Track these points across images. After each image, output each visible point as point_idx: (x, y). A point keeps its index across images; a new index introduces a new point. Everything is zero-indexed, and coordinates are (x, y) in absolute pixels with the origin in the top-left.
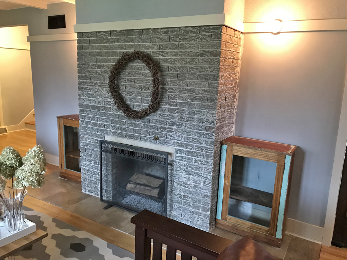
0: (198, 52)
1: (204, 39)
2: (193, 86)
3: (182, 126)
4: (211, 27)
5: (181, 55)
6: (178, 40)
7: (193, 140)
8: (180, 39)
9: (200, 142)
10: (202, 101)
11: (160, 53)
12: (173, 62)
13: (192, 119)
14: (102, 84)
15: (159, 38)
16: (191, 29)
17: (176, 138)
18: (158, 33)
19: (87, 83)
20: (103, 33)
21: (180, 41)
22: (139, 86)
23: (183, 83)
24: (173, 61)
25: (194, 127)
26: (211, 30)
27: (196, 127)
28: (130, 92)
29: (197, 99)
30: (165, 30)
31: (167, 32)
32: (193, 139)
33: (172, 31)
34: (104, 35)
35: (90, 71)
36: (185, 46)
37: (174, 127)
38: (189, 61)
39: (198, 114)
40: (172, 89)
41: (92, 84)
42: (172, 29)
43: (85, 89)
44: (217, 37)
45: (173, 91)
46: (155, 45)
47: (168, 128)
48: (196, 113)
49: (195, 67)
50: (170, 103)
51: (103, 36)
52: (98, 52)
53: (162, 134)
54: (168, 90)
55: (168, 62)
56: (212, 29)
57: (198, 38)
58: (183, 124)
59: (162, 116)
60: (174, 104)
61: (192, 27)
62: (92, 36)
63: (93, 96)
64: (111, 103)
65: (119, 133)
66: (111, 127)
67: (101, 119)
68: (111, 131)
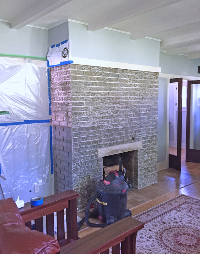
0: (151, 85)
1: (153, 79)
2: (149, 103)
3: (145, 127)
4: (155, 73)
5: (144, 86)
6: (142, 78)
9: (153, 133)
11: (134, 85)
14: (95, 108)
15: (133, 76)
16: (147, 73)
17: (142, 135)
18: (132, 73)
19: (81, 108)
22: (122, 106)
23: (145, 102)
24: (140, 90)
26: (155, 75)
27: (151, 126)
28: (117, 111)
29: (151, 110)
30: (136, 72)
31: (137, 73)
32: (150, 133)
33: (139, 73)
34: (97, 69)
35: (85, 98)
36: (145, 82)
37: (141, 129)
38: (147, 90)
40: (140, 106)
41: (87, 109)
43: (79, 114)
44: (157, 78)
46: (131, 80)
47: (139, 130)
48: (151, 117)
49: (149, 93)
50: (139, 114)
52: (92, 82)
53: (136, 135)
54: (138, 107)
55: (138, 90)
57: (150, 78)
58: (145, 125)
59: (135, 123)
60: (141, 115)
61: (148, 72)
62: (87, 69)
63: (87, 119)
64: (102, 122)
65: (109, 144)
66: (103, 141)
67: (94, 137)
68: (103, 144)
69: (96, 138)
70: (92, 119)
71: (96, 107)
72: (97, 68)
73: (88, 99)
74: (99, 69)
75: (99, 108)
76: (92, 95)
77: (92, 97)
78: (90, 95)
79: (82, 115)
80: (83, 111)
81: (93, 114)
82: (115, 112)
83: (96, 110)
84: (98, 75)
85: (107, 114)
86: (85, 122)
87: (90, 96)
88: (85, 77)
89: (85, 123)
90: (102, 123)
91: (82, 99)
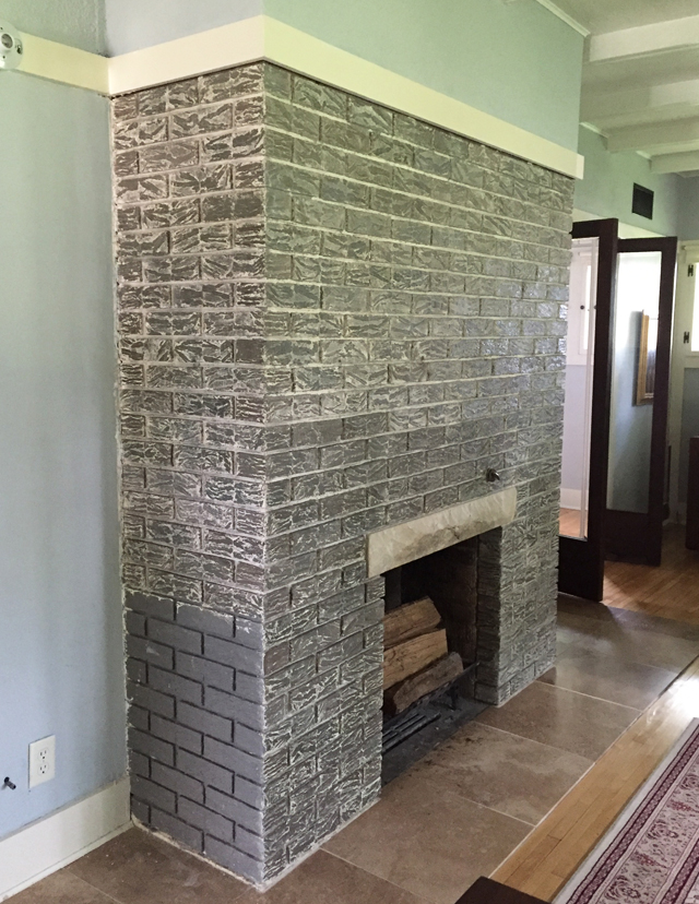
0: (549, 233)
1: (557, 205)
3: (526, 422)
4: (564, 179)
5: (528, 235)
7: (540, 451)
8: (528, 193)
11: (499, 223)
12: (517, 250)
13: (539, 399)
14: (361, 324)
15: (498, 178)
16: (542, 172)
17: (518, 459)
18: (496, 165)
19: (308, 321)
20: (370, 109)
21: (528, 197)
22: (458, 320)
25: (541, 416)
26: (564, 187)
28: (439, 344)
30: (508, 160)
31: (510, 168)
32: (540, 448)
33: (518, 169)
34: (374, 119)
35: (323, 265)
36: (534, 214)
37: (516, 429)
38: (538, 253)
41: (328, 326)
42: (518, 162)
43: (297, 351)
44: (569, 204)
46: (490, 197)
47: (507, 436)
51: (370, 123)
52: (351, 185)
53: (497, 457)
55: (509, 251)
56: (565, 184)
58: (528, 415)
59: (497, 404)
61: (545, 169)
62: (333, 108)
63: (329, 378)
64: (387, 397)
65: (411, 505)
66: (387, 491)
67: (354, 473)
68: (387, 507)
69: (363, 480)
70: (349, 380)
71: (365, 319)
72: (375, 114)
73: (336, 273)
74: (380, 118)
75: (375, 323)
76: (351, 255)
77: (351, 265)
78: (345, 252)
79: (307, 357)
80: (315, 333)
81: (353, 352)
82: (433, 349)
83: (366, 335)
84: (375, 148)
85: (405, 358)
86: (319, 392)
87: (342, 255)
88: (325, 153)
89: (319, 400)
90: (385, 402)
91: (311, 268)
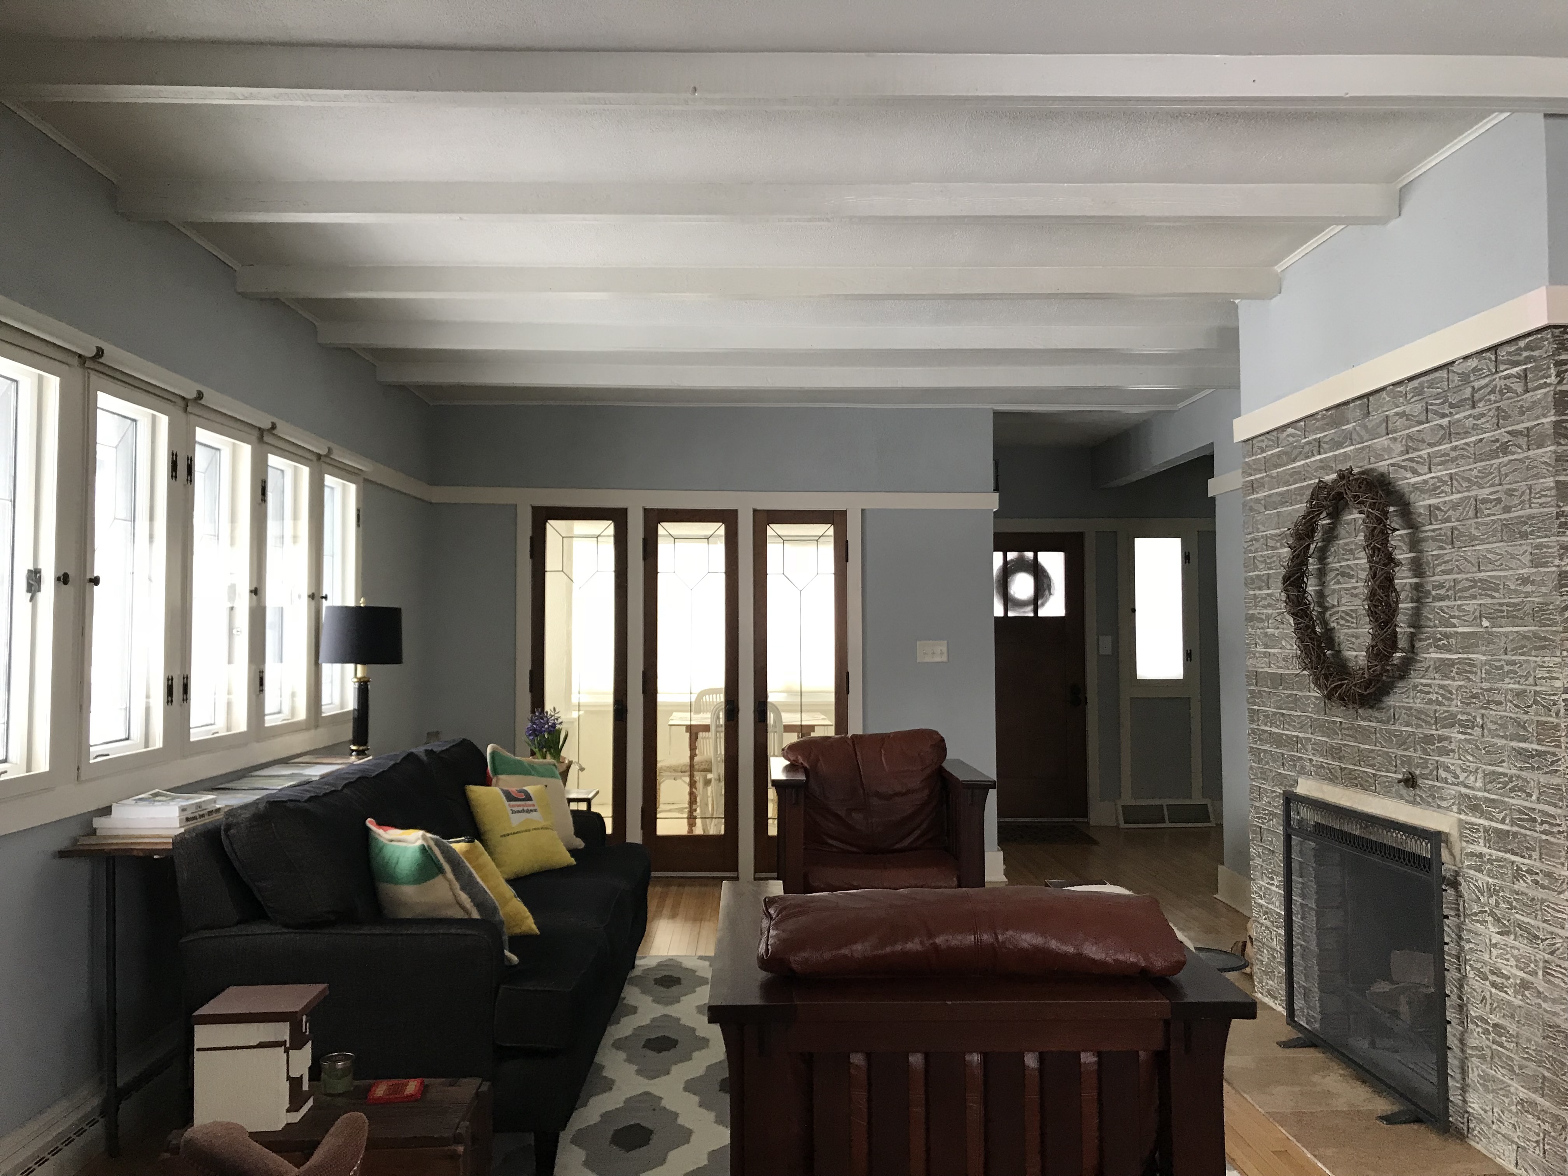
0: (1497, 441)
1: (1509, 389)
2: (1491, 566)
3: (1473, 728)
5: (1457, 458)
6: (1446, 409)
7: (1506, 784)
8: (1451, 406)
9: (1525, 792)
10: (1520, 622)
12: (1439, 487)
13: (1498, 698)
16: (1475, 361)
17: (1461, 779)
18: (1401, 400)
19: (1262, 599)
20: (1290, 430)
21: (1452, 410)
23: (1466, 559)
24: (1438, 484)
25: (1503, 726)
26: (1525, 354)
27: (1511, 730)
28: (1348, 614)
29: (1505, 614)
30: (1417, 382)
31: (1421, 390)
32: (1506, 779)
33: (1431, 383)
34: (1294, 434)
35: (1268, 557)
36: (1464, 426)
37: (1455, 734)
38: (1476, 477)
39: (1512, 675)
40: (1442, 586)
41: (1271, 602)
42: (1432, 376)
43: (1257, 620)
44: (1541, 374)
45: (1442, 592)
48: (1506, 668)
49: (1492, 497)
50: (1440, 640)
51: (1291, 439)
54: (1434, 593)
56: (1528, 348)
57: (1494, 391)
58: (1475, 717)
59: (1421, 691)
60: (1448, 642)
61: (1476, 356)
82: (1342, 618)
91: (1262, 562)
